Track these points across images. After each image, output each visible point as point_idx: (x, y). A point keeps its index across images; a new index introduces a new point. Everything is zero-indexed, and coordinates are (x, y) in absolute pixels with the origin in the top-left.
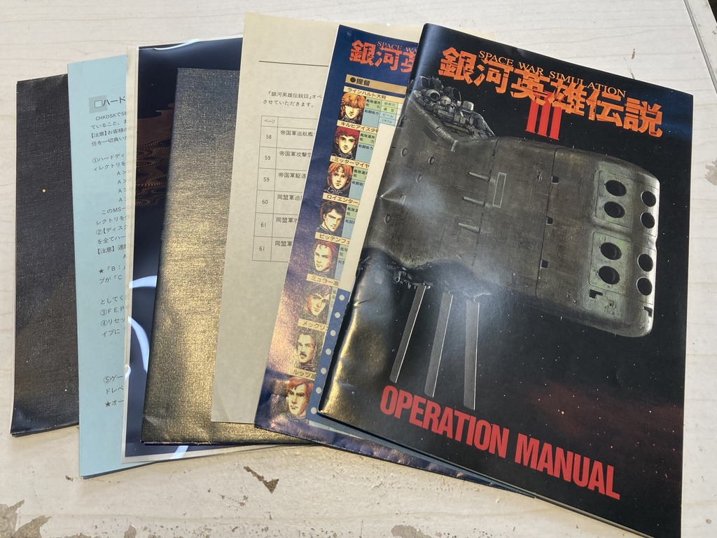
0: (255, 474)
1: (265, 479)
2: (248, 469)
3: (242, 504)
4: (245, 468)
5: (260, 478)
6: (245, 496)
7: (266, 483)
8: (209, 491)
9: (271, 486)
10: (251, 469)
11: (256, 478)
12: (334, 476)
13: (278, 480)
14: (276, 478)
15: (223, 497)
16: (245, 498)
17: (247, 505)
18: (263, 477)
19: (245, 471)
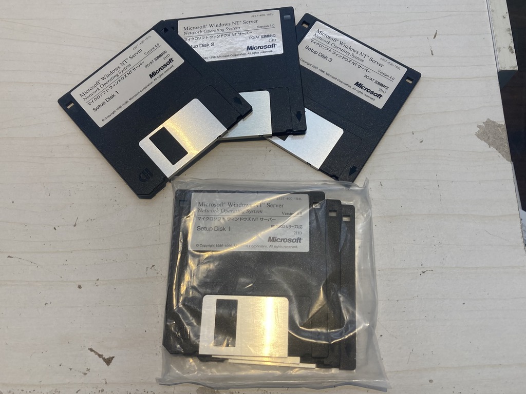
0: (96, 353)
1: (104, 357)
2: (91, 350)
3: (85, 374)
4: (89, 349)
5: (100, 356)
6: (87, 369)
7: (104, 359)
8: (60, 365)
9: (108, 361)
10: (94, 349)
11: (97, 356)
12: (157, 354)
13: (113, 357)
14: (112, 356)
15: (71, 369)
16: (88, 370)
17: (89, 374)
18: (102, 355)
19: (89, 351)
